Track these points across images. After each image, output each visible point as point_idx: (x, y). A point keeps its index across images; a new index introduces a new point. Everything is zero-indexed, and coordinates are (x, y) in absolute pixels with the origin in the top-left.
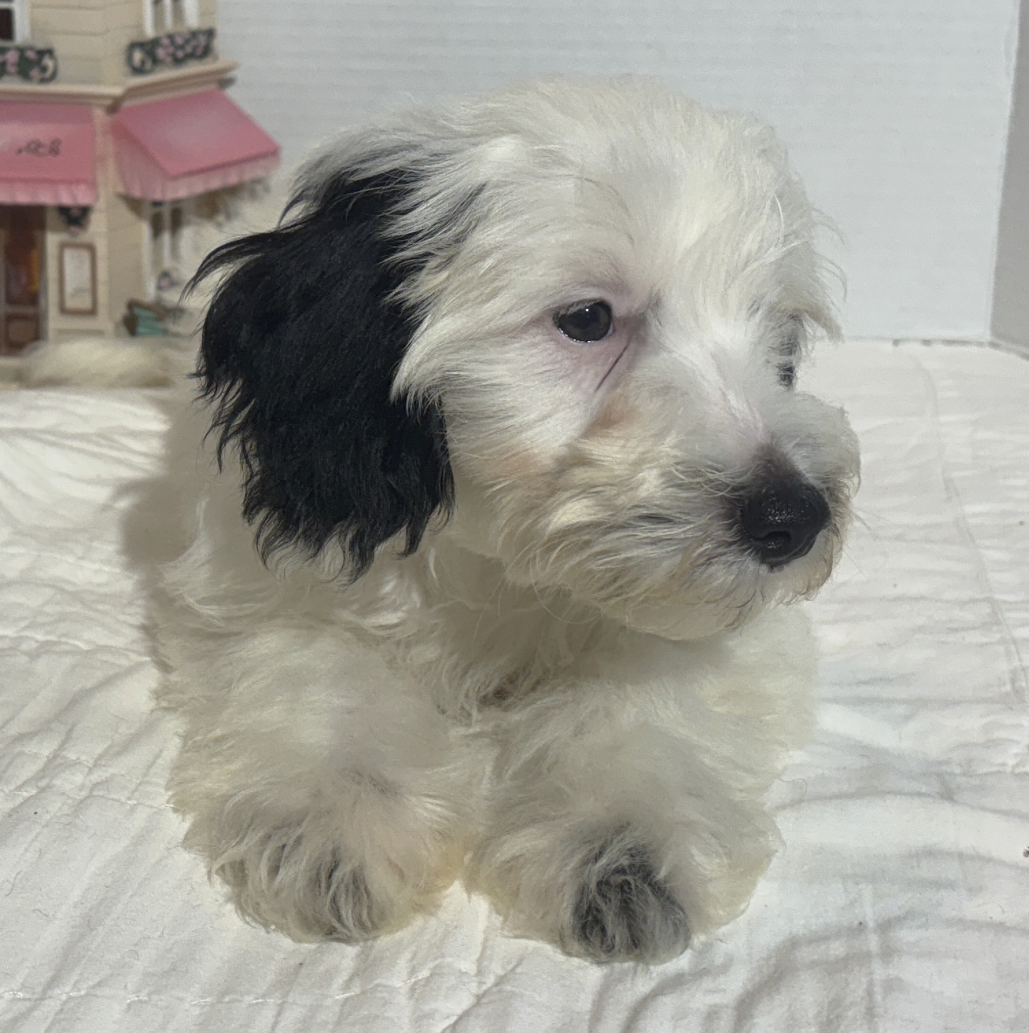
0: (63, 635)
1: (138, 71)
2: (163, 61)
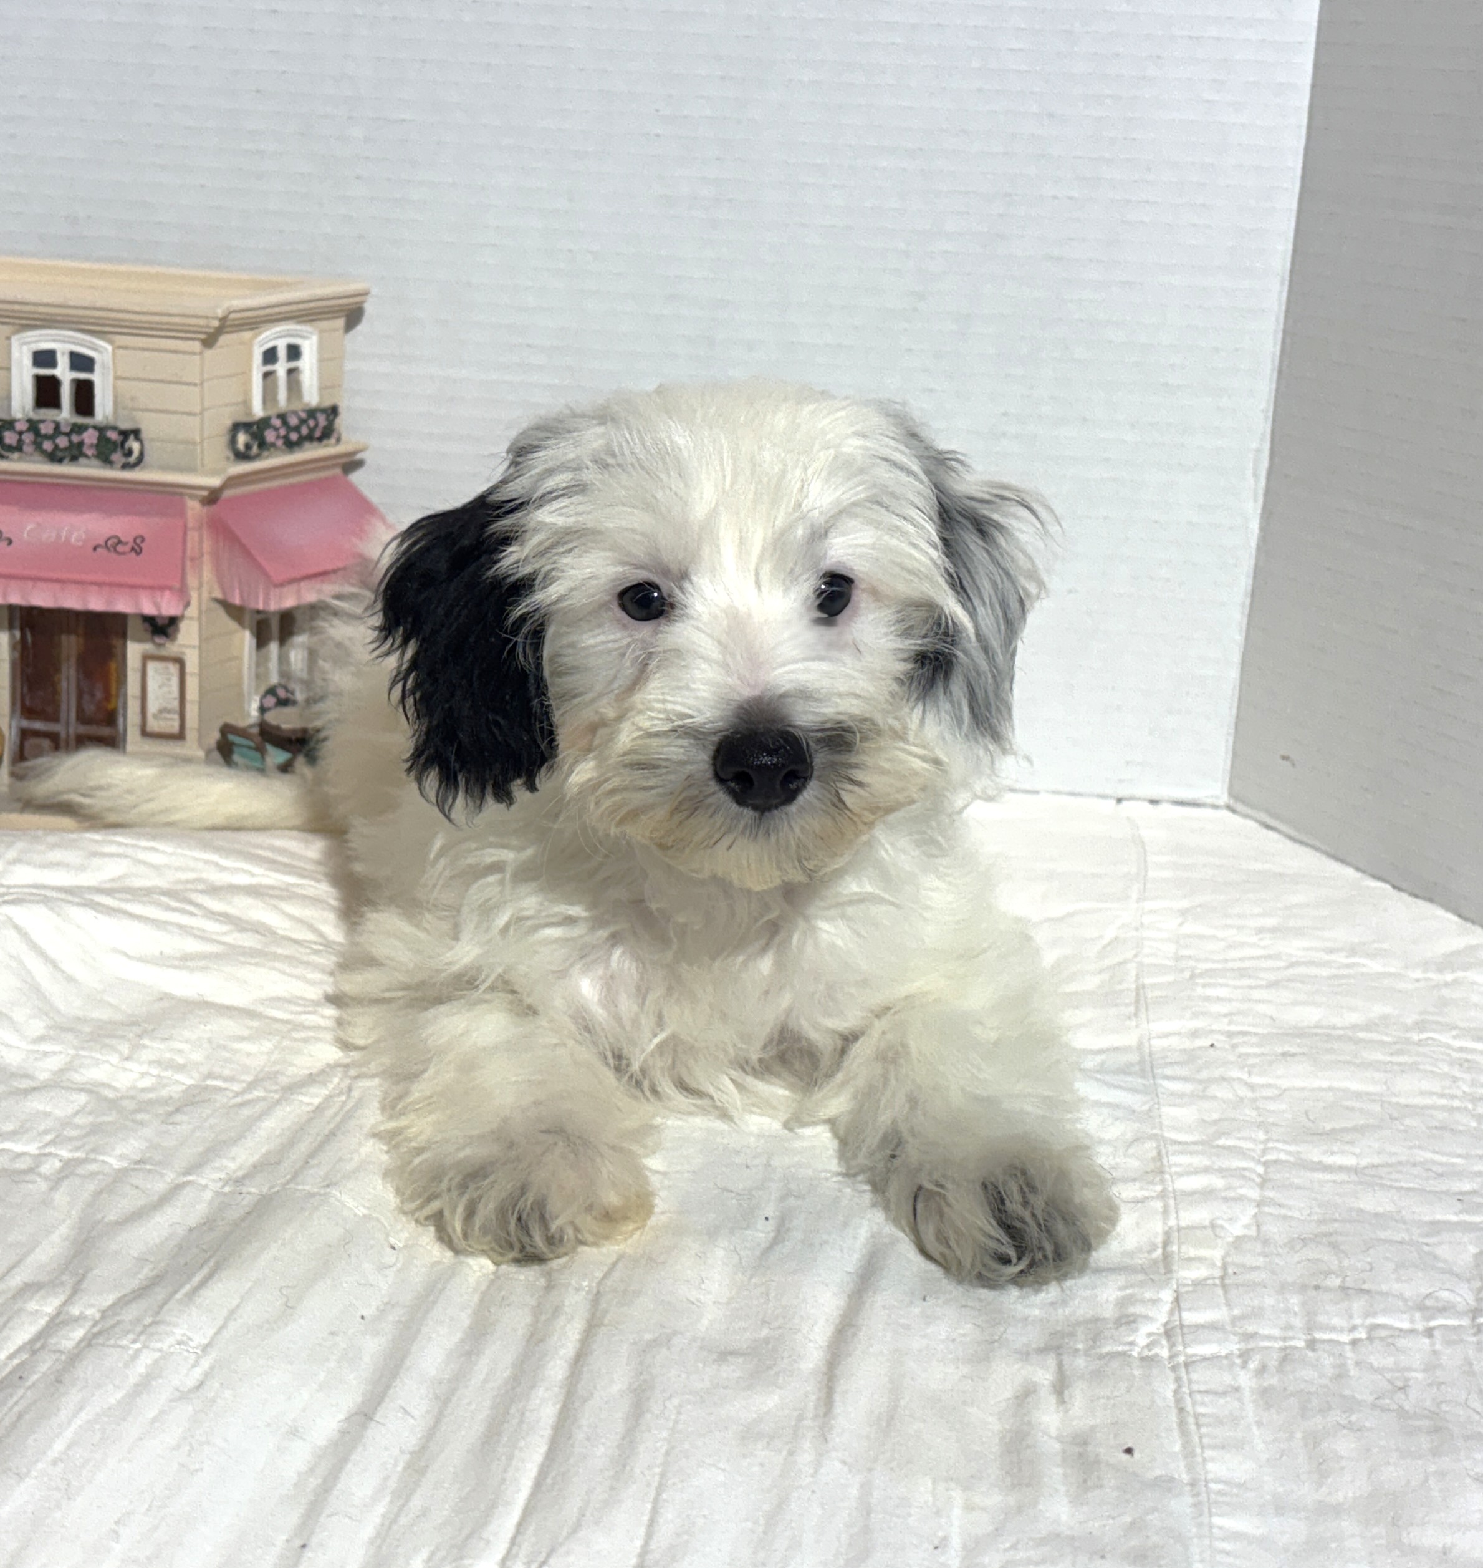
0: (93, 1150)
1: (242, 456)
2: (273, 445)
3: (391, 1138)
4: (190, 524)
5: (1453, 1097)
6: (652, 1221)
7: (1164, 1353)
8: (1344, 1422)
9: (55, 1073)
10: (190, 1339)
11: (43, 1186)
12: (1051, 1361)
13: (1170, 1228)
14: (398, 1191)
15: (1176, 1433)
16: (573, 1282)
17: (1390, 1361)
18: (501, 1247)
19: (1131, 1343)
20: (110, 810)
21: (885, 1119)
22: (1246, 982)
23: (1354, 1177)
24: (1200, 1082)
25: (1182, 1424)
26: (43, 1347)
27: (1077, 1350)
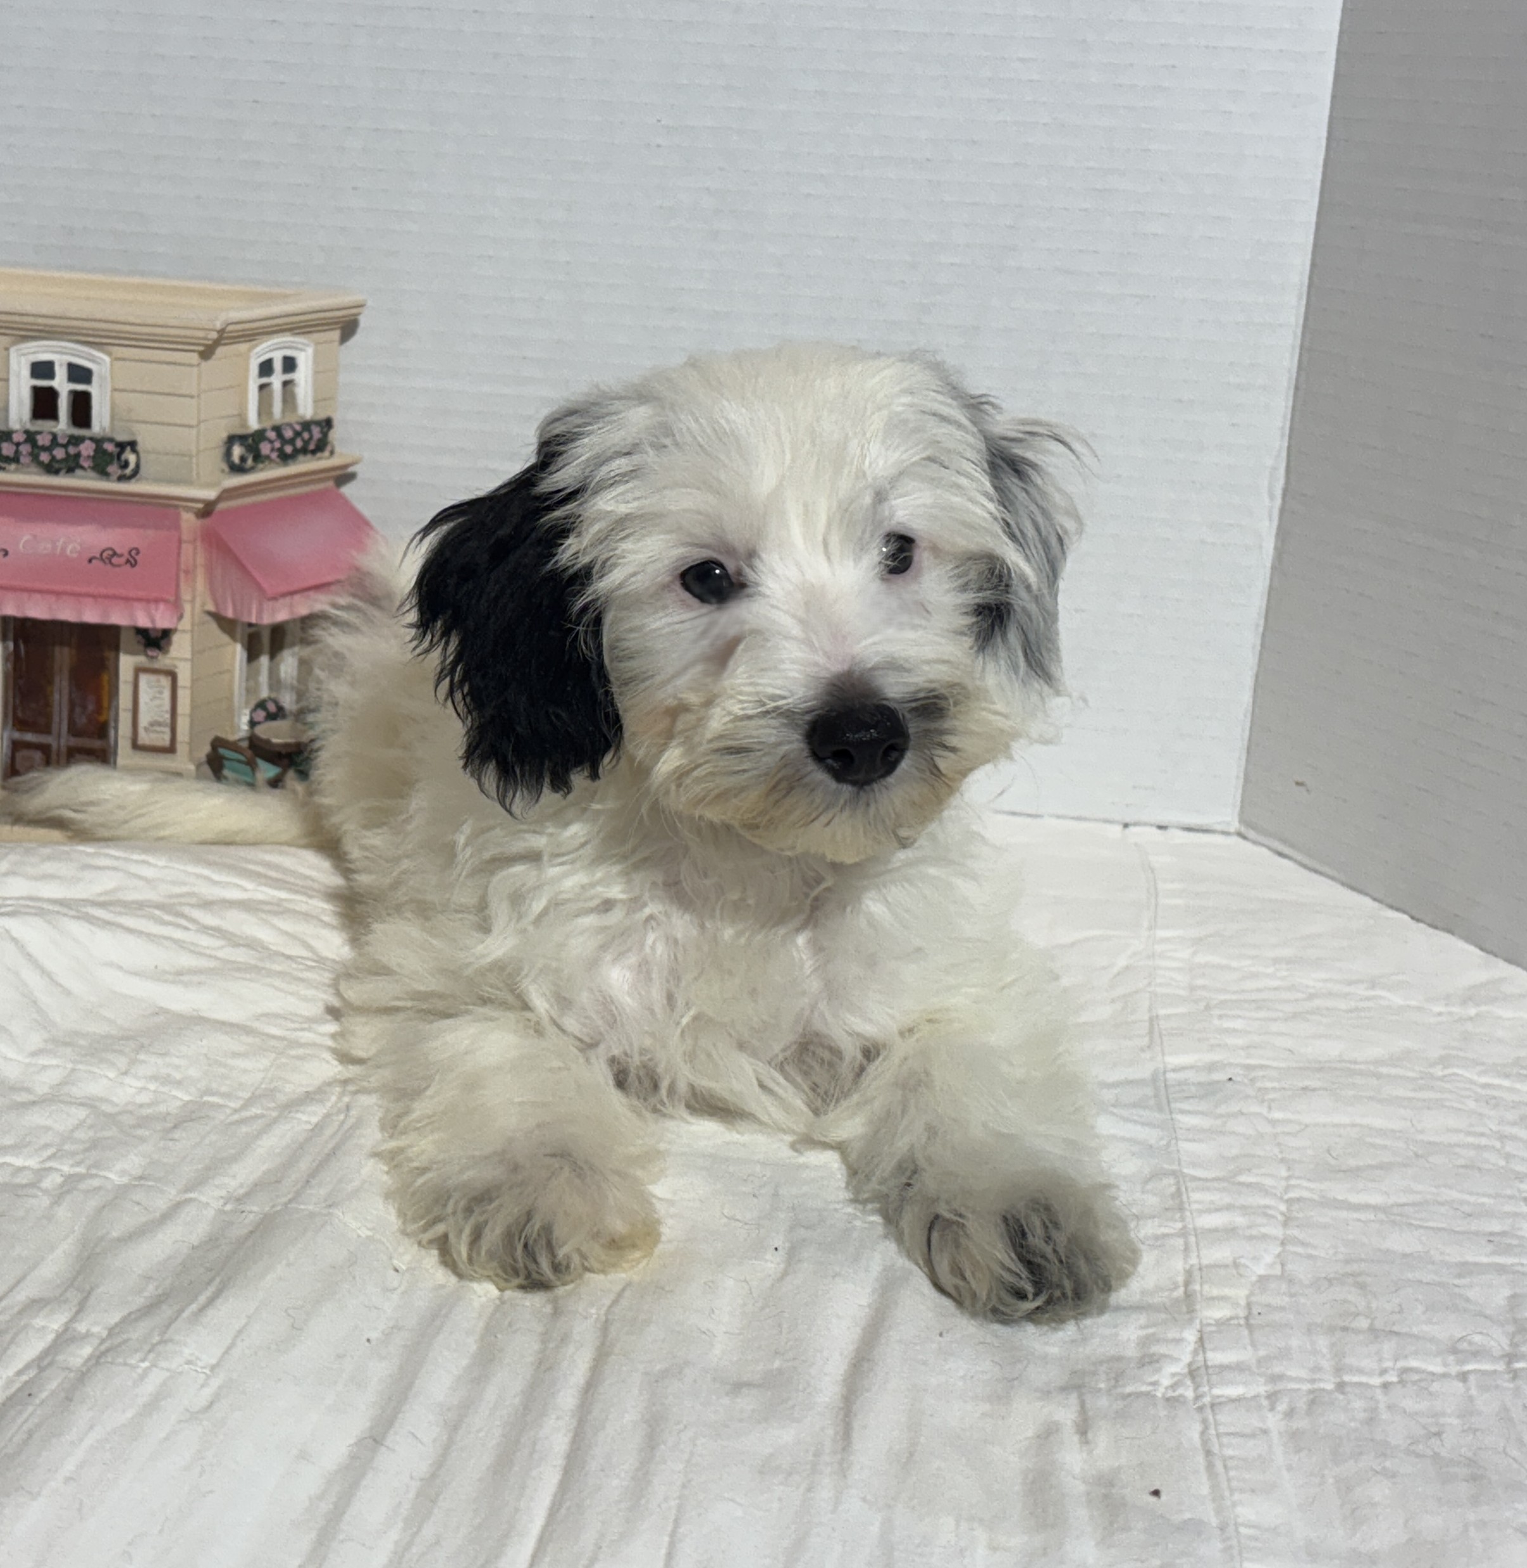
2: (268, 457)
3: (392, 1158)
4: (185, 537)
5: (1482, 1135)
6: (660, 1248)
7: (1189, 1394)
8: (1378, 1468)
9: (52, 1087)
10: (198, 1358)
11: (46, 1201)
12: (1073, 1399)
13: (1192, 1266)
14: (401, 1214)
15: (1204, 1477)
16: (580, 1310)
17: (1423, 1406)
18: (505, 1272)
19: (1155, 1384)
20: (103, 825)
21: (902, 1144)
22: (1262, 1014)
23: (1381, 1216)
24: (1221, 1116)
25: (1210, 1466)
26: (50, 1364)
27: (1100, 1390)
